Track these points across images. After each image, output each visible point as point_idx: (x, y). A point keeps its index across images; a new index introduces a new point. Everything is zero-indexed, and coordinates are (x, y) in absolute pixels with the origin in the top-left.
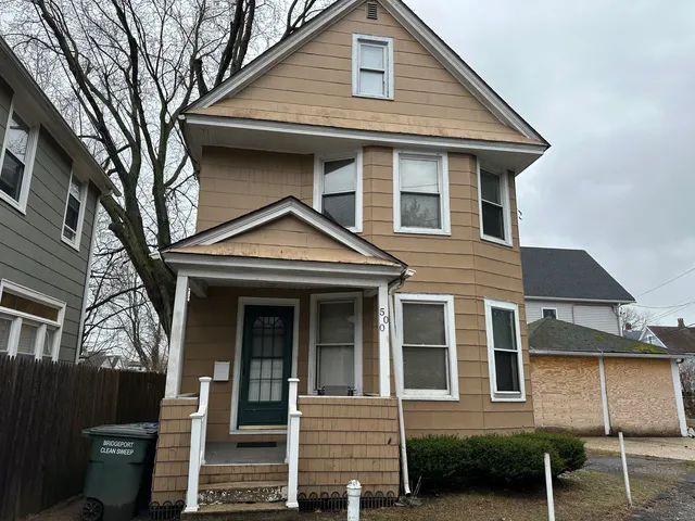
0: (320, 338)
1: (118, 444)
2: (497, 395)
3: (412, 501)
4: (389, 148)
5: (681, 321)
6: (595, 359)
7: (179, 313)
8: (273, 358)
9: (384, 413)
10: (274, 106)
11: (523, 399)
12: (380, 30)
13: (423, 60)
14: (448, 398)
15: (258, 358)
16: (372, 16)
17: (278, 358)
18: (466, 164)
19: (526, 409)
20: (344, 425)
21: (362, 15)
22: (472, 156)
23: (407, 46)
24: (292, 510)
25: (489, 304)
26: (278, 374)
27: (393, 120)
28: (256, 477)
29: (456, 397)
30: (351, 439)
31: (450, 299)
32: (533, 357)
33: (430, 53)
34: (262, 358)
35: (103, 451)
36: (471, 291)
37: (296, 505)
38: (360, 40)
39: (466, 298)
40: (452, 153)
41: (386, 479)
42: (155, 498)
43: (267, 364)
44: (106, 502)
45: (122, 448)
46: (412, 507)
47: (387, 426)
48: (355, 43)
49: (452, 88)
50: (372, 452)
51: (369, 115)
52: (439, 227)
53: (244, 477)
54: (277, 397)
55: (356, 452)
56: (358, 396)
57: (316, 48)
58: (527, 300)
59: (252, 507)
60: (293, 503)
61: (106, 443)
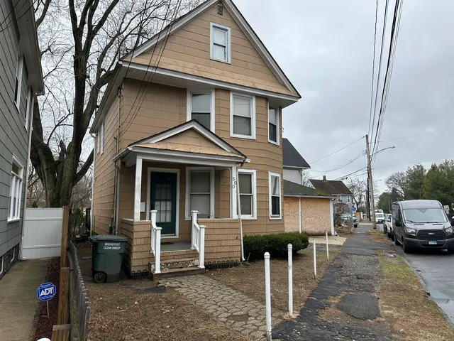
0: (192, 190)
1: (112, 244)
2: (272, 217)
3: (247, 263)
4: (228, 91)
5: (325, 177)
6: (297, 198)
7: (138, 178)
8: (166, 200)
9: (235, 225)
10: (171, 61)
11: (281, 218)
12: (224, 21)
13: (245, 43)
14: (252, 218)
15: (158, 200)
16: (220, 13)
17: (169, 200)
18: (263, 103)
19: (281, 223)
20: (217, 232)
21: (215, 12)
22: (266, 98)
23: (238, 33)
24: (203, 269)
25: (271, 174)
26: (169, 208)
27: (231, 76)
28: (180, 257)
29: (256, 218)
30: (221, 237)
31: (254, 171)
32: (285, 198)
33: (249, 40)
34: (160, 200)
35: (105, 248)
36: (263, 168)
37: (204, 267)
38: (214, 26)
39: (262, 171)
40: (258, 97)
41: (236, 255)
42: (132, 269)
43: (163, 203)
44: (108, 273)
45: (115, 246)
46: (247, 265)
47: (235, 231)
48: (211, 28)
49: (258, 61)
50: (230, 243)
51: (219, 71)
52: (250, 135)
53: (174, 257)
54: (168, 220)
55: (223, 243)
56: (212, 218)
57: (191, 28)
58: (284, 168)
59: (183, 269)
60: (202, 266)
61: (106, 244)
